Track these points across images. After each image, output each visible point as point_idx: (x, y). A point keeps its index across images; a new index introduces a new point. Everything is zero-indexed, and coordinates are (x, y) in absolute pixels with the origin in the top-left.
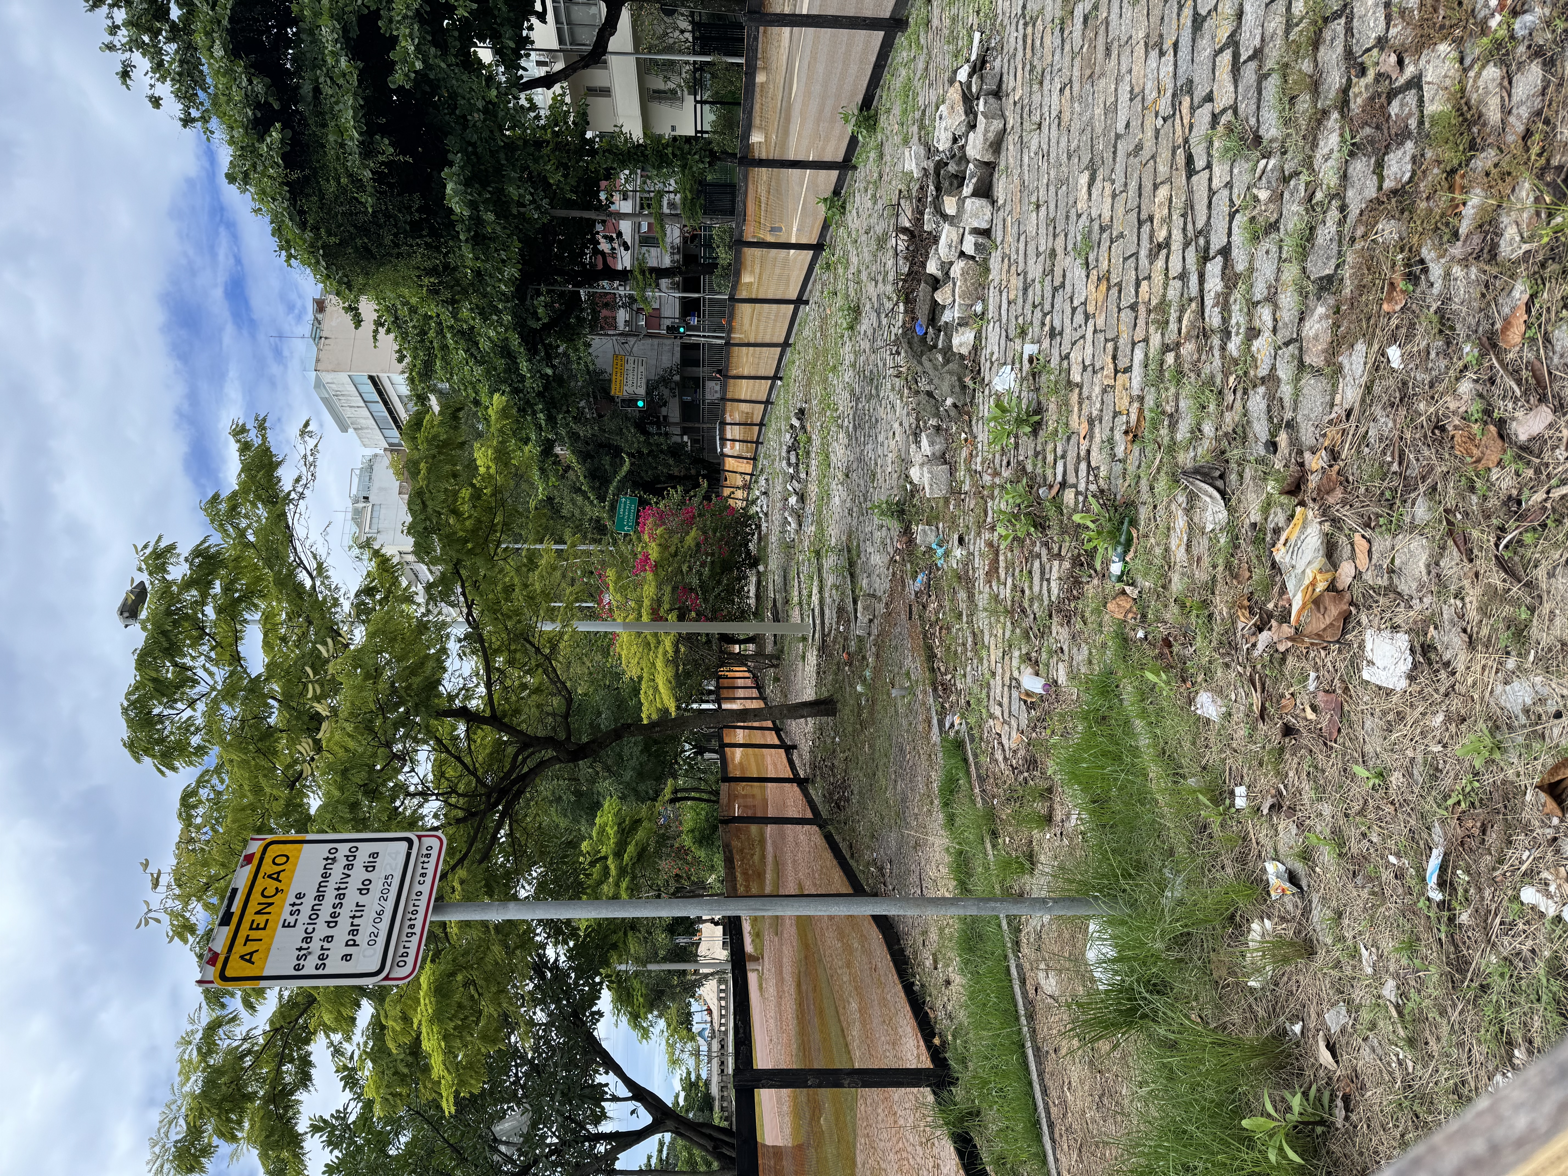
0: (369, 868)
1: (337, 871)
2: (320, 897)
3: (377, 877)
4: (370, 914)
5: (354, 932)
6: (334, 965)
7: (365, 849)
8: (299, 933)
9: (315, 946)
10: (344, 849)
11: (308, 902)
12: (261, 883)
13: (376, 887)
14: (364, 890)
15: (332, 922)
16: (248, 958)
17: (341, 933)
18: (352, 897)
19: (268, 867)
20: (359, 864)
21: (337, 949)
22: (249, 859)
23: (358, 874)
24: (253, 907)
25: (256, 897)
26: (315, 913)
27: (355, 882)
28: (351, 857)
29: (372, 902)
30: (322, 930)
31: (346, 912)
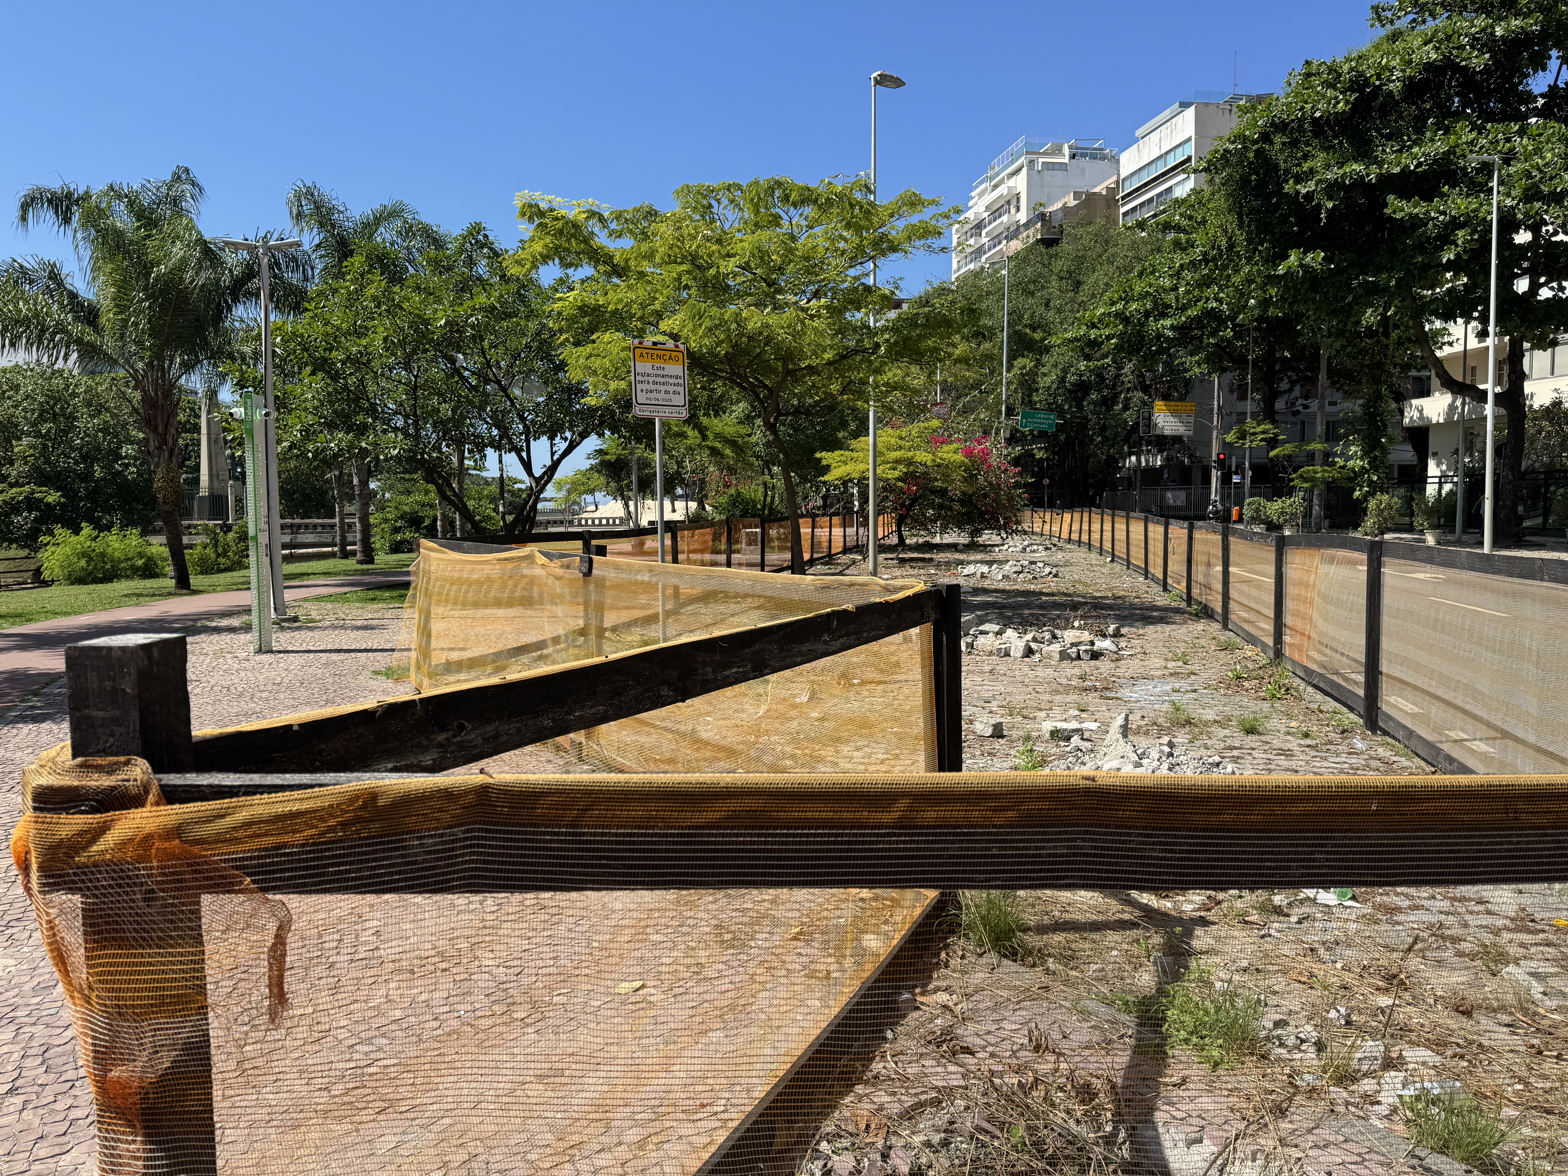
0: (674, 392)
1: (673, 380)
2: (663, 376)
3: (671, 396)
4: (657, 396)
5: (651, 391)
6: (639, 387)
7: (681, 389)
8: (651, 371)
9: (646, 379)
10: (681, 381)
11: (661, 372)
12: (668, 353)
13: (667, 396)
14: (666, 392)
15: (655, 383)
16: (641, 355)
17: (651, 387)
18: (663, 388)
19: (674, 354)
20: (676, 388)
21: (645, 386)
22: (678, 346)
23: (671, 389)
25: (663, 352)
26: (657, 376)
27: (669, 388)
28: (678, 385)
29: (662, 395)
30: (651, 379)
31: (658, 387)
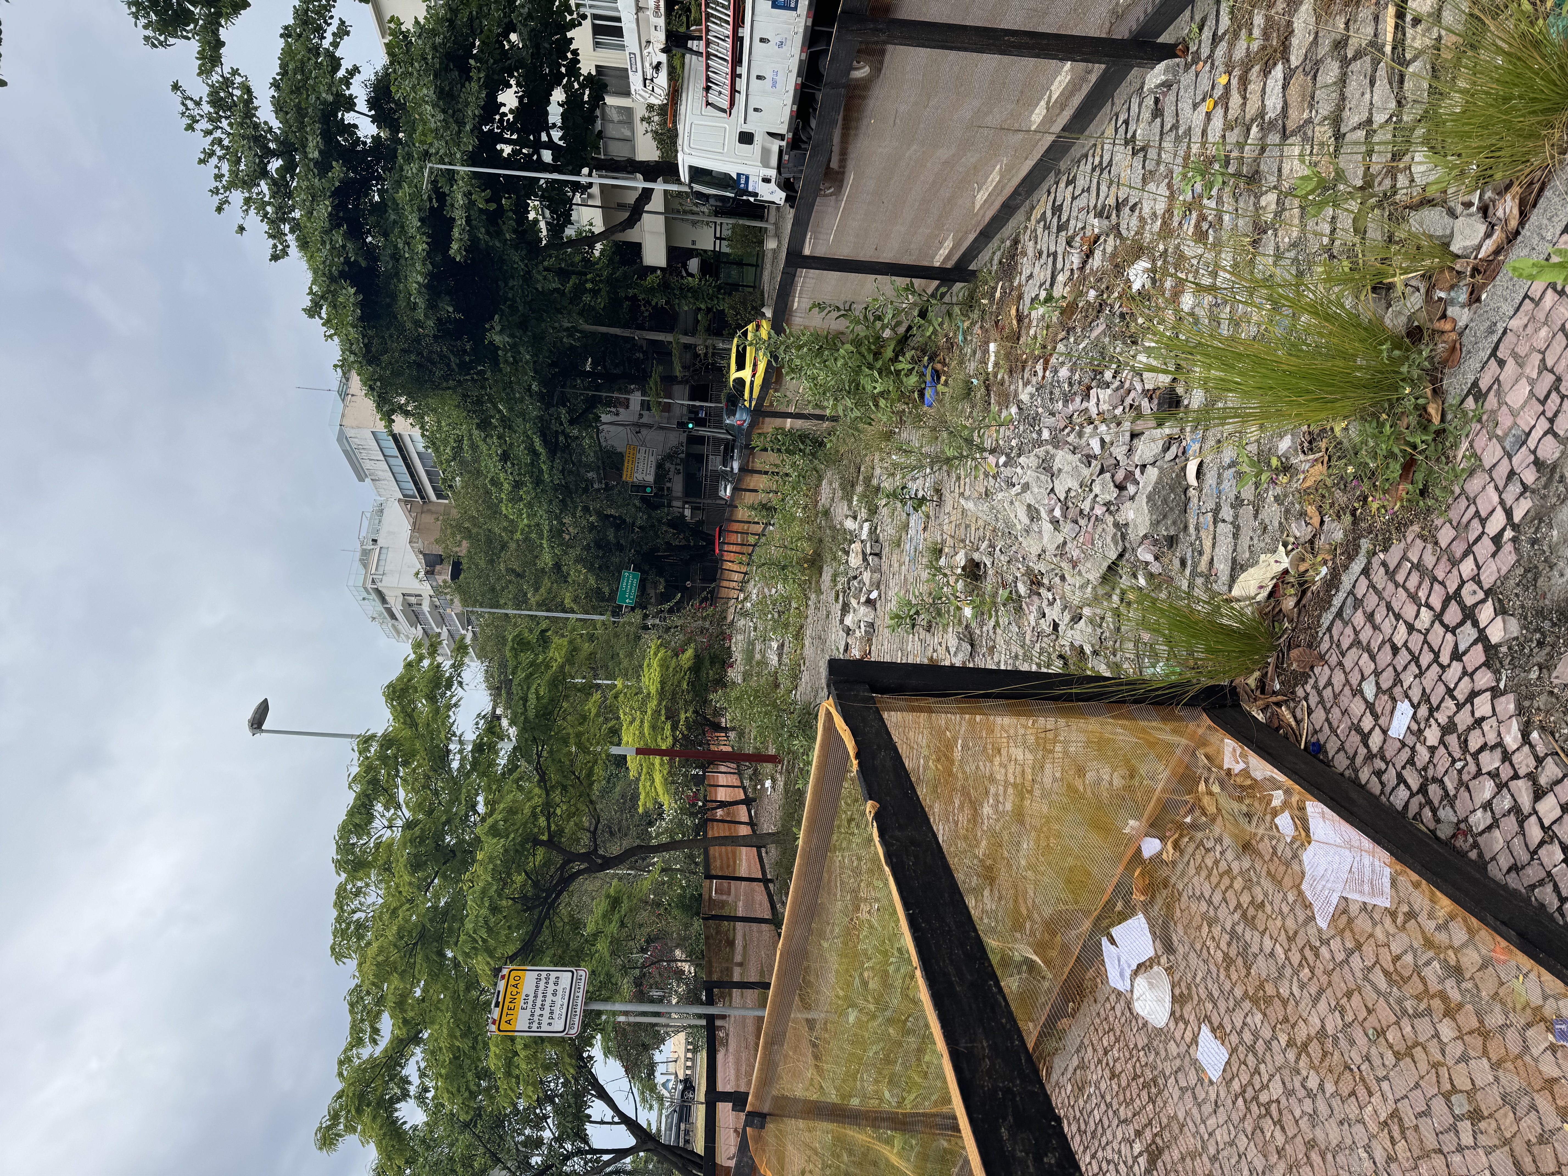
0: (556, 984)
1: (542, 984)
2: (536, 997)
3: (560, 989)
4: (558, 1005)
5: (552, 1013)
6: (545, 1027)
7: (553, 975)
8: (528, 1012)
9: (536, 1018)
10: (544, 974)
11: (531, 998)
12: (509, 989)
13: (560, 993)
14: (555, 994)
15: (542, 1008)
16: (508, 1022)
17: (546, 1013)
18: (549, 997)
19: (512, 982)
20: (551, 981)
21: (545, 1020)
22: (503, 977)
23: (551, 987)
24: (508, 1000)
25: (508, 995)
26: (534, 1003)
27: (550, 990)
28: (548, 978)
29: (559, 1000)
30: (538, 1012)
31: (547, 1004)
